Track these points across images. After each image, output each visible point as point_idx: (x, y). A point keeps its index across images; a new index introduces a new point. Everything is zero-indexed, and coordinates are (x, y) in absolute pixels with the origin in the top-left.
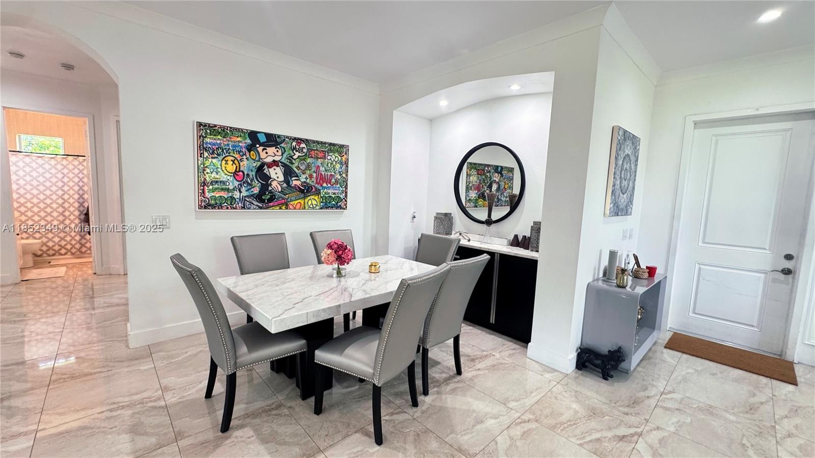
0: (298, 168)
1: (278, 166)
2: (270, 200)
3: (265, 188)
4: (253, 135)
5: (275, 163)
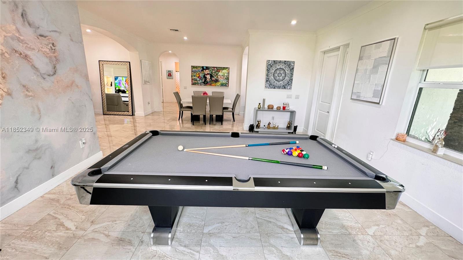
0: (214, 75)
1: (209, 75)
2: (207, 83)
3: (205, 80)
4: (203, 67)
5: (208, 74)
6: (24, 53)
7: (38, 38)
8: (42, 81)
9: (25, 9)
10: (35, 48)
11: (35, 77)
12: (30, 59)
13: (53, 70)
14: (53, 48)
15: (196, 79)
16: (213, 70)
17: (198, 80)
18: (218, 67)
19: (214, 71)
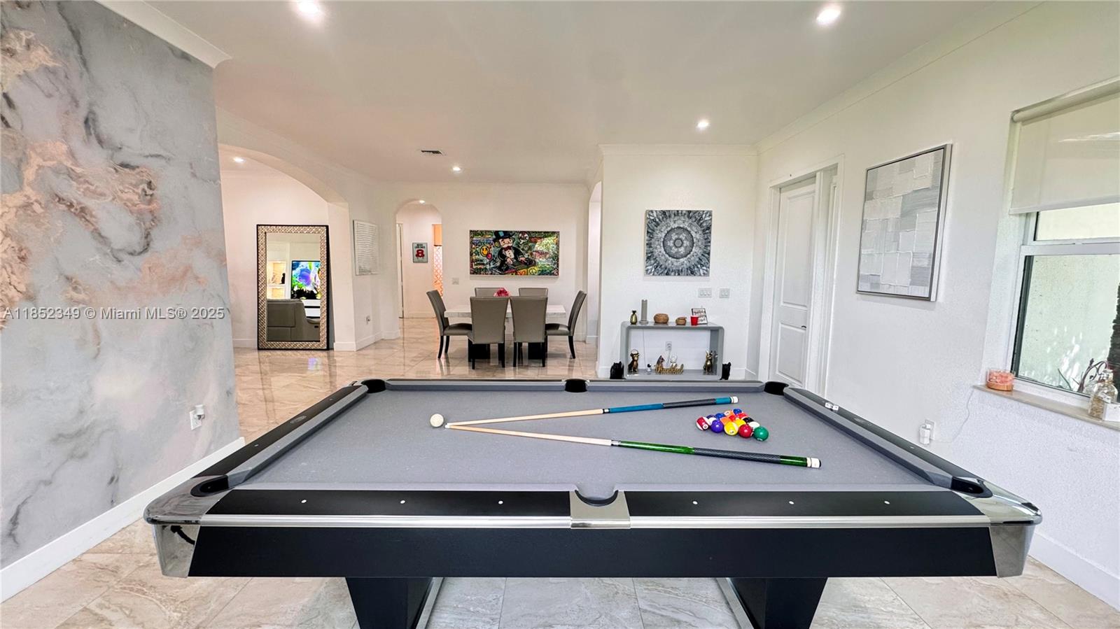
0: (523, 249)
1: (510, 249)
2: (507, 269)
3: (503, 262)
4: (497, 233)
5: (509, 248)
6: (79, 203)
7: (117, 171)
8: (114, 266)
9: (95, 109)
10: (107, 192)
11: (97, 257)
12: (92, 216)
13: (144, 241)
14: (149, 192)
15: (482, 261)
16: (521, 238)
17: (485, 263)
18: (533, 232)
19: (522, 241)
